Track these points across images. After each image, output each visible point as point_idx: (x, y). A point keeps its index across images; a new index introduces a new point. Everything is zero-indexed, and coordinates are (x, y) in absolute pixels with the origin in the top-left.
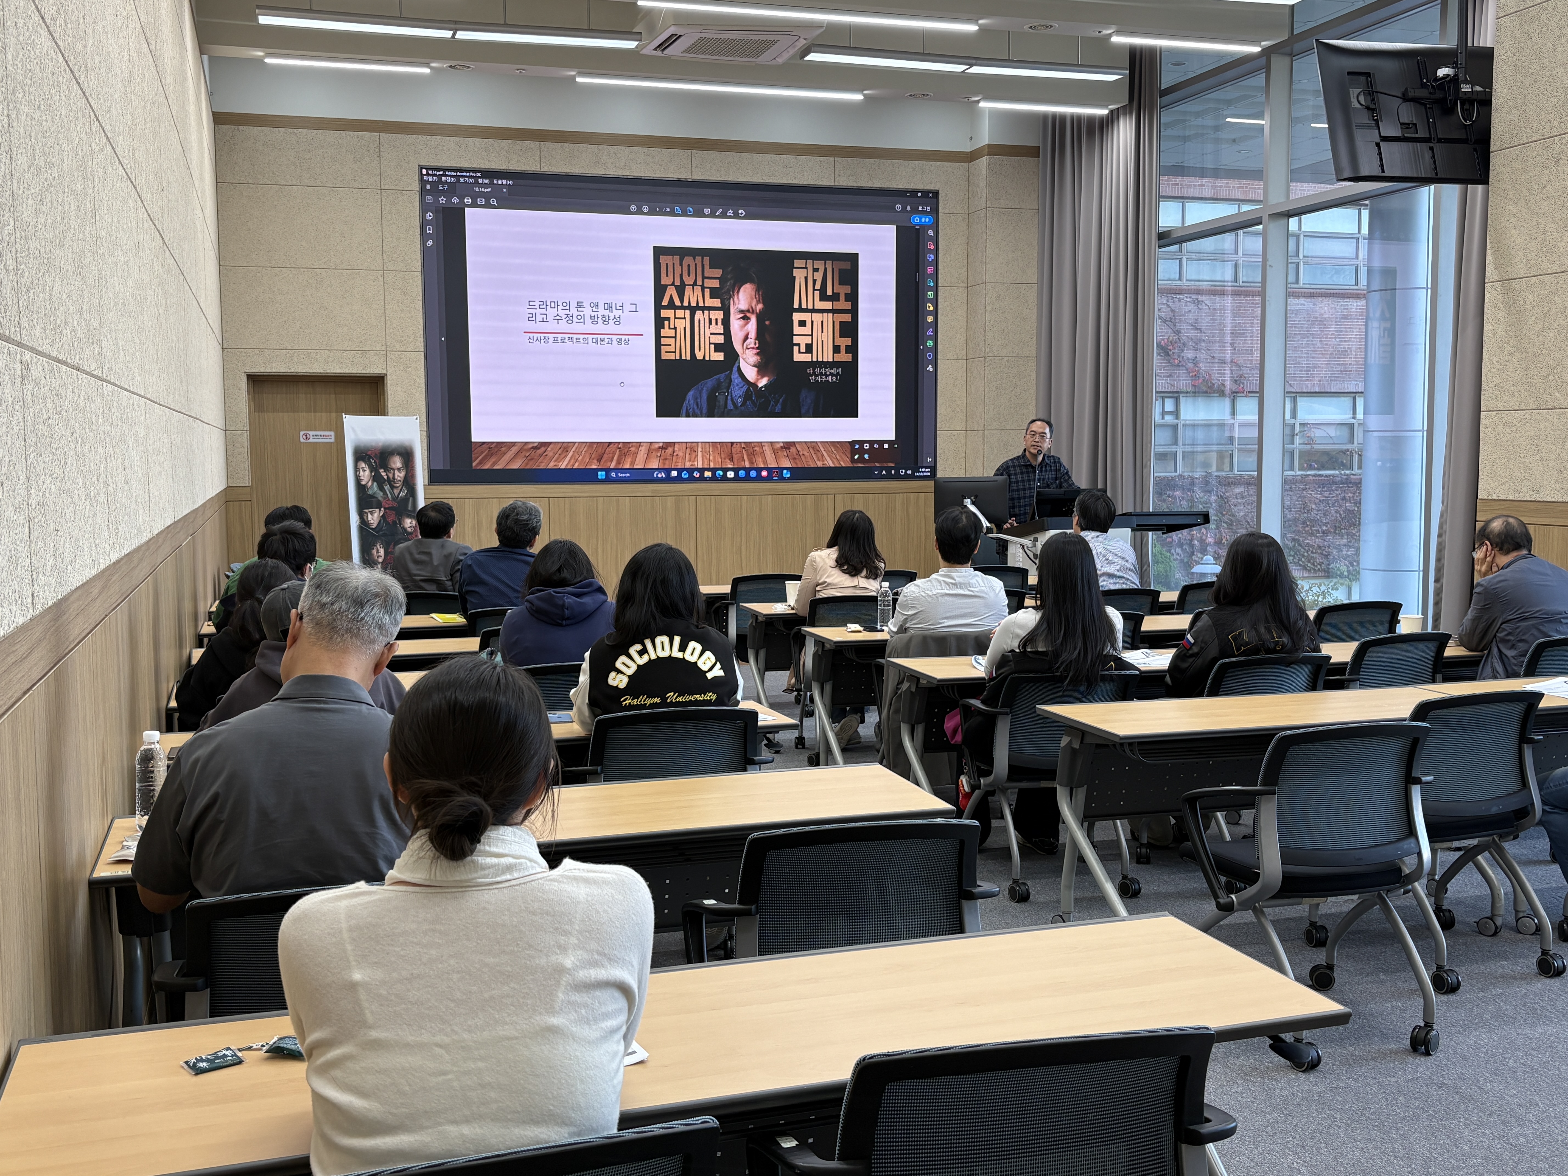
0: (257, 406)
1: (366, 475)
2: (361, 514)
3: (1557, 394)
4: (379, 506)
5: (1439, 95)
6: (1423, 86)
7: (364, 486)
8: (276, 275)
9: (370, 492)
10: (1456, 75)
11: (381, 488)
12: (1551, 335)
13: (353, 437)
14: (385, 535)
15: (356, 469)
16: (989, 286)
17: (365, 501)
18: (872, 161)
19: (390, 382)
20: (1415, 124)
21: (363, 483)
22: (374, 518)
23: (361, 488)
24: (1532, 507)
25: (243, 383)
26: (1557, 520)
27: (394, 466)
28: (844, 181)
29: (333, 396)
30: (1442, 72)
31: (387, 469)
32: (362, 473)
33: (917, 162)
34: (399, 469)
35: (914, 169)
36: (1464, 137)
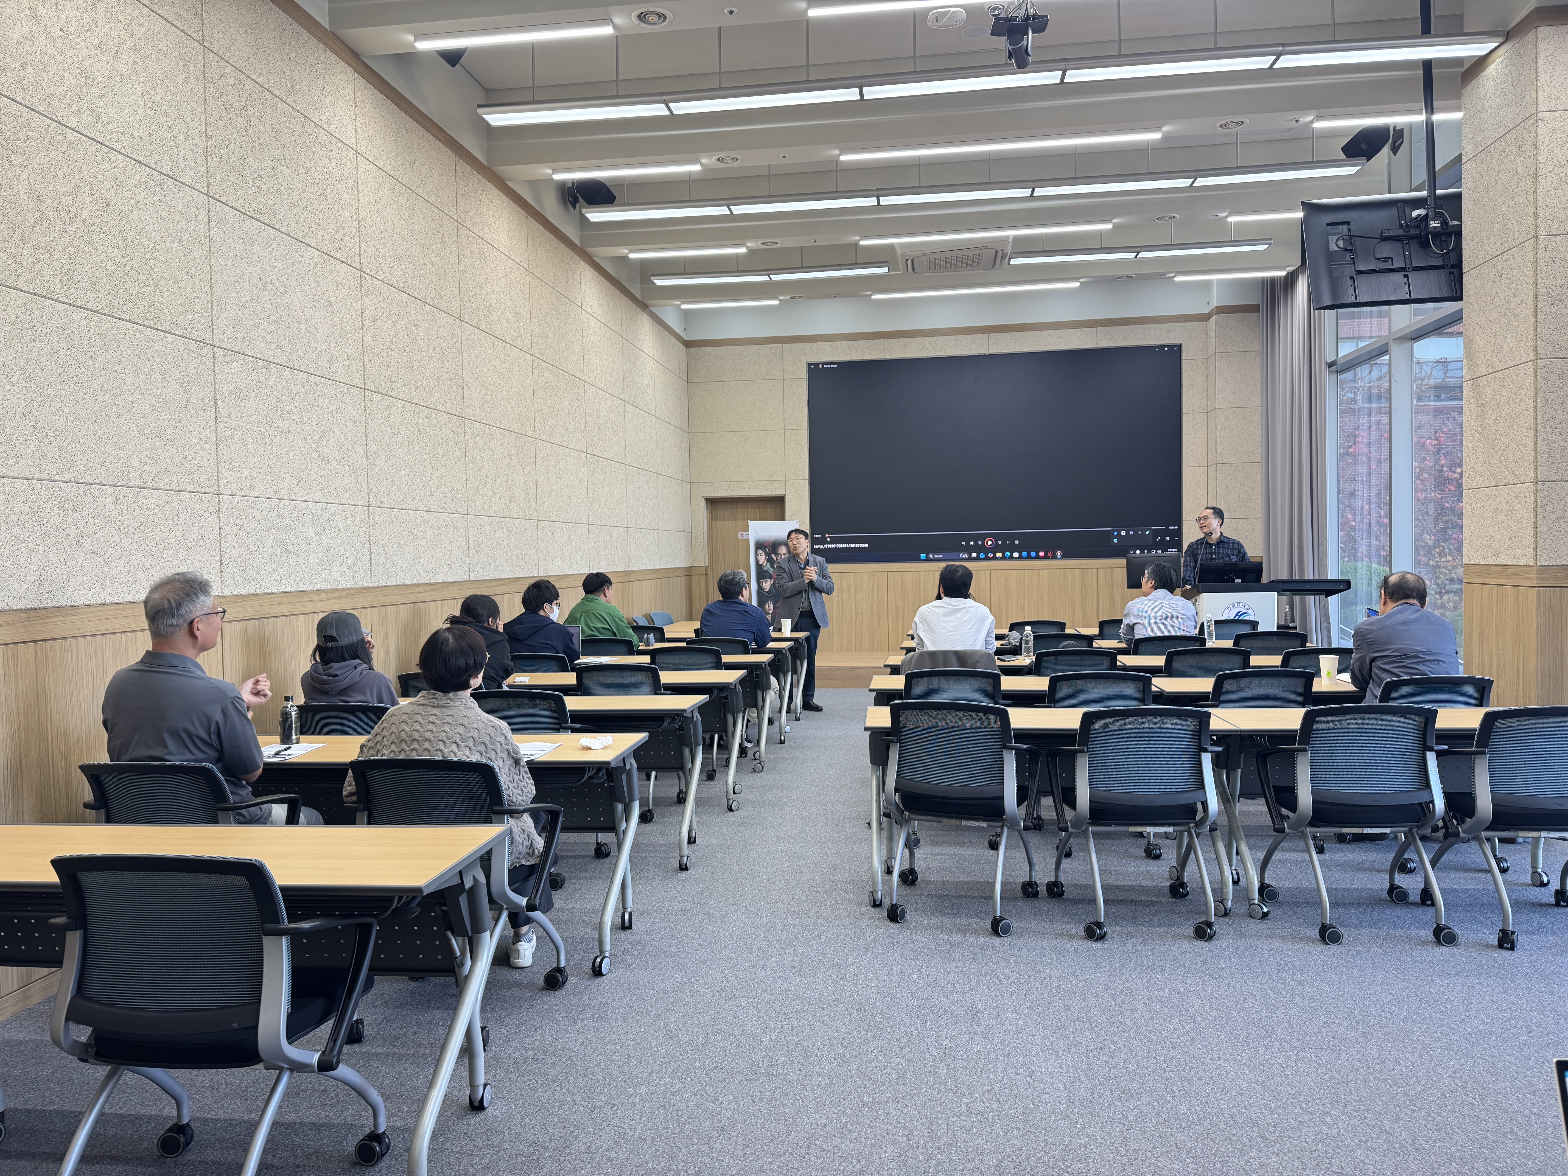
0: (713, 517)
1: (762, 558)
2: (758, 583)
3: (1506, 472)
4: (770, 577)
5: (1413, 232)
6: (1401, 226)
7: (761, 565)
8: (721, 437)
9: (765, 569)
10: (1427, 215)
11: (772, 566)
12: (1502, 422)
13: (755, 534)
14: (774, 596)
15: (756, 555)
16: (1218, 411)
17: (762, 574)
18: (1127, 327)
19: (787, 500)
20: (1391, 258)
21: (760, 563)
22: (767, 585)
23: (759, 566)
24: (1495, 570)
25: (703, 503)
26: (1507, 580)
27: (780, 552)
28: (1104, 344)
29: (758, 510)
30: (1415, 214)
31: (776, 554)
32: (760, 557)
33: (1163, 325)
34: (784, 554)
35: (1161, 330)
36: (1441, 263)
